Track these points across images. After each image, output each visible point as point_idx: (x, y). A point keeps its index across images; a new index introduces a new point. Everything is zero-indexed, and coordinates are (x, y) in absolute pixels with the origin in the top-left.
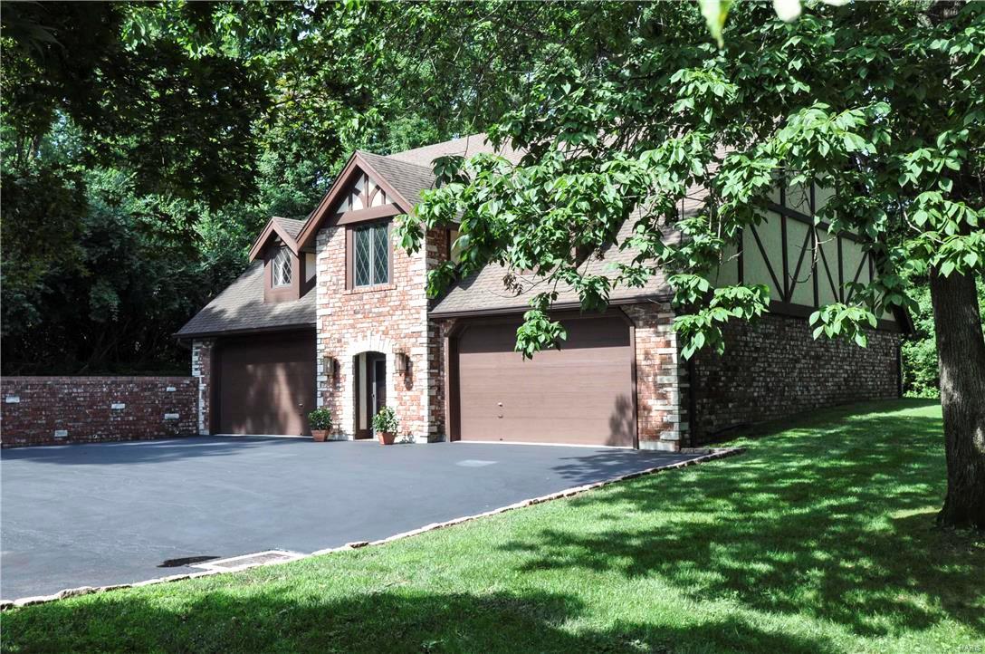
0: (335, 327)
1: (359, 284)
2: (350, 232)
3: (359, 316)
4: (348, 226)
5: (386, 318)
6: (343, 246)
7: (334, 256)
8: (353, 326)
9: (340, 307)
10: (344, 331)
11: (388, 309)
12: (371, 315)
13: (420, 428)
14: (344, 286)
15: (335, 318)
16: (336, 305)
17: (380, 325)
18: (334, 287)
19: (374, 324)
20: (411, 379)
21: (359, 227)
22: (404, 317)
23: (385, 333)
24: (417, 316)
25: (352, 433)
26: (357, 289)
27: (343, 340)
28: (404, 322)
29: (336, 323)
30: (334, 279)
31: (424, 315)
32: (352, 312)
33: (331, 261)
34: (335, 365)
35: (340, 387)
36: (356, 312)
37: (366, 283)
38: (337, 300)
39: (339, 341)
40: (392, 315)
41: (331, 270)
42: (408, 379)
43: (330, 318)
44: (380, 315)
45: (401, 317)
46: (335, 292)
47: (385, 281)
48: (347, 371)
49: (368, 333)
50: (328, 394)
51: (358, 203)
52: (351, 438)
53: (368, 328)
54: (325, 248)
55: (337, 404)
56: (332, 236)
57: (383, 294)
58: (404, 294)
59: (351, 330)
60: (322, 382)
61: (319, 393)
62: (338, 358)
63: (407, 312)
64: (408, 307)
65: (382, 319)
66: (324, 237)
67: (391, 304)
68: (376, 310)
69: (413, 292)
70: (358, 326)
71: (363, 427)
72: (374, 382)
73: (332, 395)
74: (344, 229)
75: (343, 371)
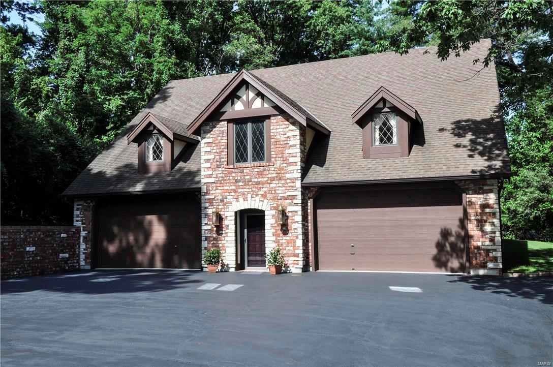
0: (217, 191)
1: (238, 161)
2: (231, 125)
3: (241, 184)
4: (229, 121)
5: (265, 186)
6: (225, 134)
7: (217, 142)
8: (235, 191)
9: (222, 177)
10: (226, 194)
11: (266, 179)
12: (250, 183)
13: (296, 262)
14: (226, 163)
15: (218, 185)
16: (219, 175)
17: (259, 189)
18: (218, 163)
19: (254, 189)
20: (287, 228)
21: (239, 122)
22: (281, 185)
23: (264, 196)
24: (292, 184)
25: (235, 266)
26: (238, 165)
27: (225, 201)
28: (280, 189)
29: (219, 188)
30: (217, 157)
31: (298, 184)
32: (234, 181)
33: (214, 145)
34: (220, 218)
35: (222, 234)
36: (237, 181)
37: (245, 161)
38: (220, 172)
39: (222, 201)
40: (270, 184)
41: (214, 151)
42: (284, 228)
43: (214, 185)
44: (258, 183)
45: (278, 185)
46: (218, 166)
47: (262, 159)
48: (230, 223)
49: (249, 196)
50: (212, 239)
51: (239, 106)
52: (232, 270)
53: (248, 193)
54: (209, 135)
55: (220, 245)
56: (215, 127)
57: (262, 169)
58: (281, 169)
59: (233, 194)
60: (206, 230)
61: (203, 238)
62: (222, 213)
63: (283, 182)
64: (284, 178)
65: (261, 186)
66: (208, 128)
67: (270, 176)
68: (256, 180)
69: (290, 168)
70: (239, 191)
71: (239, 262)
72: (246, 231)
73: (215, 239)
74: (226, 122)
75: (225, 222)
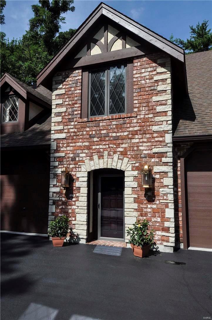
0: (68, 148)
1: (93, 114)
2: (86, 74)
3: (95, 139)
4: (84, 69)
5: (124, 141)
6: (79, 84)
7: (70, 93)
8: (89, 148)
9: (74, 132)
10: (78, 151)
11: (126, 134)
12: (107, 139)
13: (165, 238)
14: (79, 116)
15: (70, 141)
16: (71, 130)
17: (118, 145)
18: (70, 117)
19: (112, 145)
20: (153, 193)
21: (96, 70)
22: (145, 140)
23: (124, 154)
24: (161, 139)
25: (85, 237)
26: (93, 118)
27: (77, 159)
28: (145, 144)
29: (71, 145)
30: (70, 110)
31: (168, 138)
32: (88, 137)
33: (66, 97)
34: (70, 180)
35: (73, 197)
36: (91, 136)
37: (102, 113)
38: (72, 127)
39: (73, 159)
40: (131, 139)
41: (66, 103)
42: (149, 194)
43: (65, 141)
44: (117, 138)
45: (141, 140)
46: (70, 120)
47: (121, 111)
49: (106, 153)
50: (60, 203)
51: (96, 51)
52: (83, 242)
53: (104, 149)
54: (61, 86)
55: (70, 211)
56: (68, 77)
57: (121, 121)
58: (145, 120)
59: (86, 151)
60: (54, 192)
61: (51, 202)
62: (73, 173)
63: (148, 136)
64: (150, 132)
65: (120, 141)
66: (61, 78)
67: (131, 129)
68: (114, 134)
69: (157, 119)
70: (94, 147)
71: (91, 231)
72: (100, 194)
73: (64, 203)
74: (80, 71)
75: (77, 184)
